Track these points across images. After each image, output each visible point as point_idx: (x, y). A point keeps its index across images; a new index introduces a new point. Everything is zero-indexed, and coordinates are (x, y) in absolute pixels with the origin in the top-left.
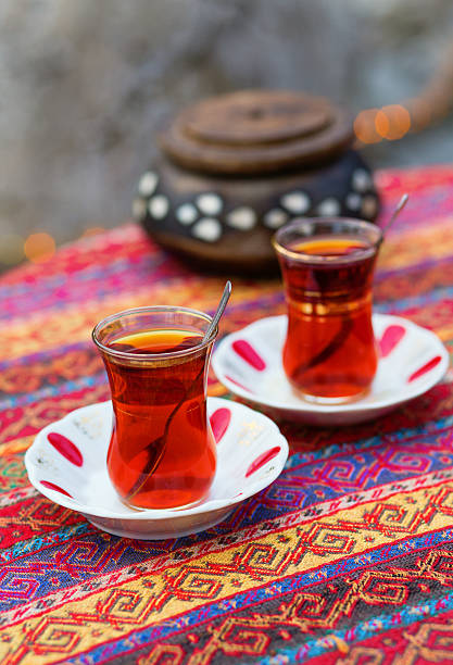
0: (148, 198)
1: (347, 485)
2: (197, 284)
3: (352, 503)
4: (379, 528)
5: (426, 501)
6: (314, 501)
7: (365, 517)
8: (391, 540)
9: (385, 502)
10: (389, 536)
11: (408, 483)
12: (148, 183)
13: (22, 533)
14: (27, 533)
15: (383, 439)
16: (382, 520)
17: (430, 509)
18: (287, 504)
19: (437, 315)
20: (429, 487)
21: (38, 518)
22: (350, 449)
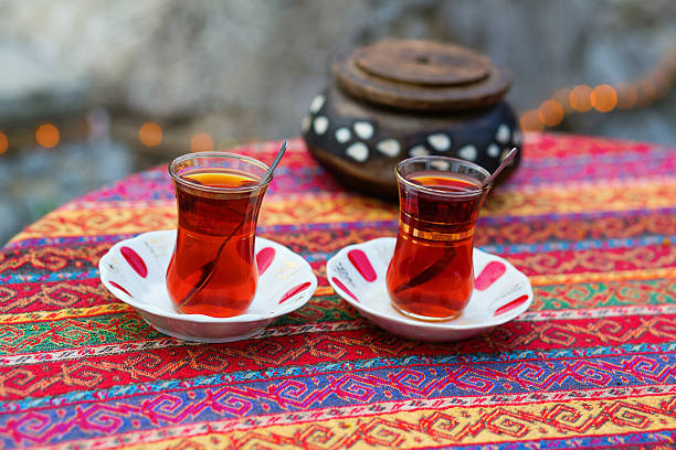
0: (315, 116)
1: (414, 391)
2: (341, 199)
3: (413, 407)
4: (430, 432)
5: (478, 418)
6: (382, 399)
7: (420, 421)
8: (435, 444)
9: (442, 412)
10: (436, 440)
11: (468, 399)
12: (317, 104)
13: (122, 378)
14: (126, 379)
15: (459, 358)
16: (434, 427)
17: (480, 425)
18: (356, 397)
19: (542, 263)
20: (486, 406)
21: (139, 369)
22: (428, 362)
